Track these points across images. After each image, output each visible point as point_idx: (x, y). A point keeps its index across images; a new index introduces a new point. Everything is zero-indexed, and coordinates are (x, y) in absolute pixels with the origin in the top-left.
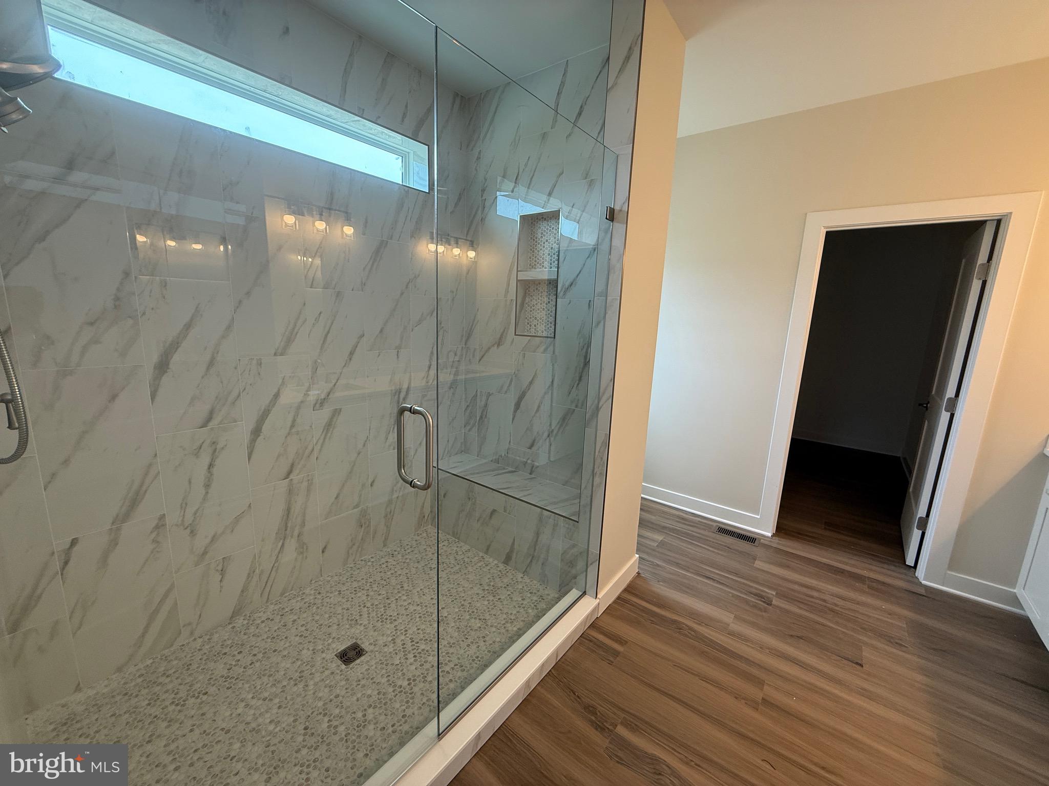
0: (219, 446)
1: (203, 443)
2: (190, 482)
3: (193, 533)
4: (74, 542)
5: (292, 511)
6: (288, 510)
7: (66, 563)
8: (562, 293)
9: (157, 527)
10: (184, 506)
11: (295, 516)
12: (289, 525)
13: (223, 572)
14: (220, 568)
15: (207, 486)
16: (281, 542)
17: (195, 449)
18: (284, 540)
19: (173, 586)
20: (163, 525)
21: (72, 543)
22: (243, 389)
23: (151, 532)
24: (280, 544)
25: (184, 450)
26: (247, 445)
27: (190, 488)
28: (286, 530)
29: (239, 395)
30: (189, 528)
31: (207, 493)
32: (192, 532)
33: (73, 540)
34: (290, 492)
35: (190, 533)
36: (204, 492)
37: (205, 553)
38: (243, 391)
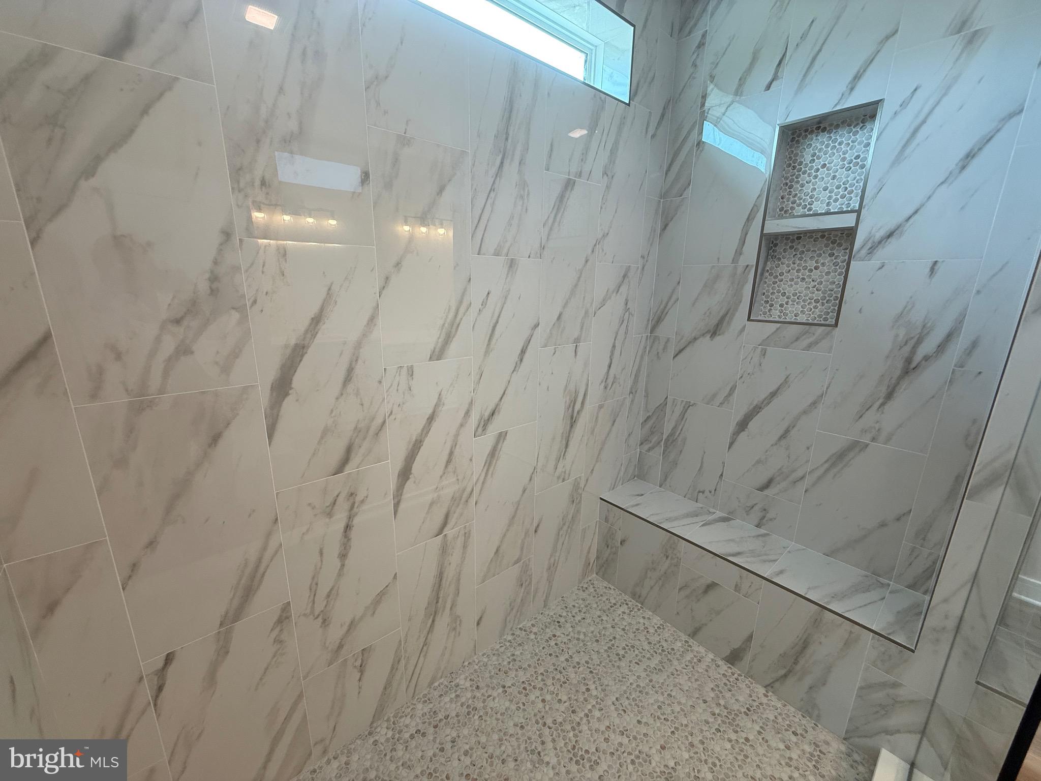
0: (358, 499)
1: (337, 496)
2: (321, 554)
3: (325, 623)
4: (169, 659)
5: (445, 575)
6: (440, 576)
7: (160, 689)
8: (864, 252)
9: (280, 621)
10: (313, 589)
11: (448, 583)
12: (441, 595)
13: (362, 669)
14: (358, 663)
15: (343, 556)
16: (432, 617)
17: (327, 507)
18: (435, 616)
19: (301, 696)
20: (287, 618)
21: (166, 660)
22: (389, 413)
23: (272, 630)
24: (430, 621)
25: (313, 508)
26: (393, 493)
27: (322, 561)
28: (437, 602)
29: (384, 422)
30: (320, 617)
31: (343, 565)
32: (324, 621)
33: (168, 655)
34: (444, 550)
35: (322, 623)
36: (339, 564)
37: (341, 646)
38: (390, 415)
